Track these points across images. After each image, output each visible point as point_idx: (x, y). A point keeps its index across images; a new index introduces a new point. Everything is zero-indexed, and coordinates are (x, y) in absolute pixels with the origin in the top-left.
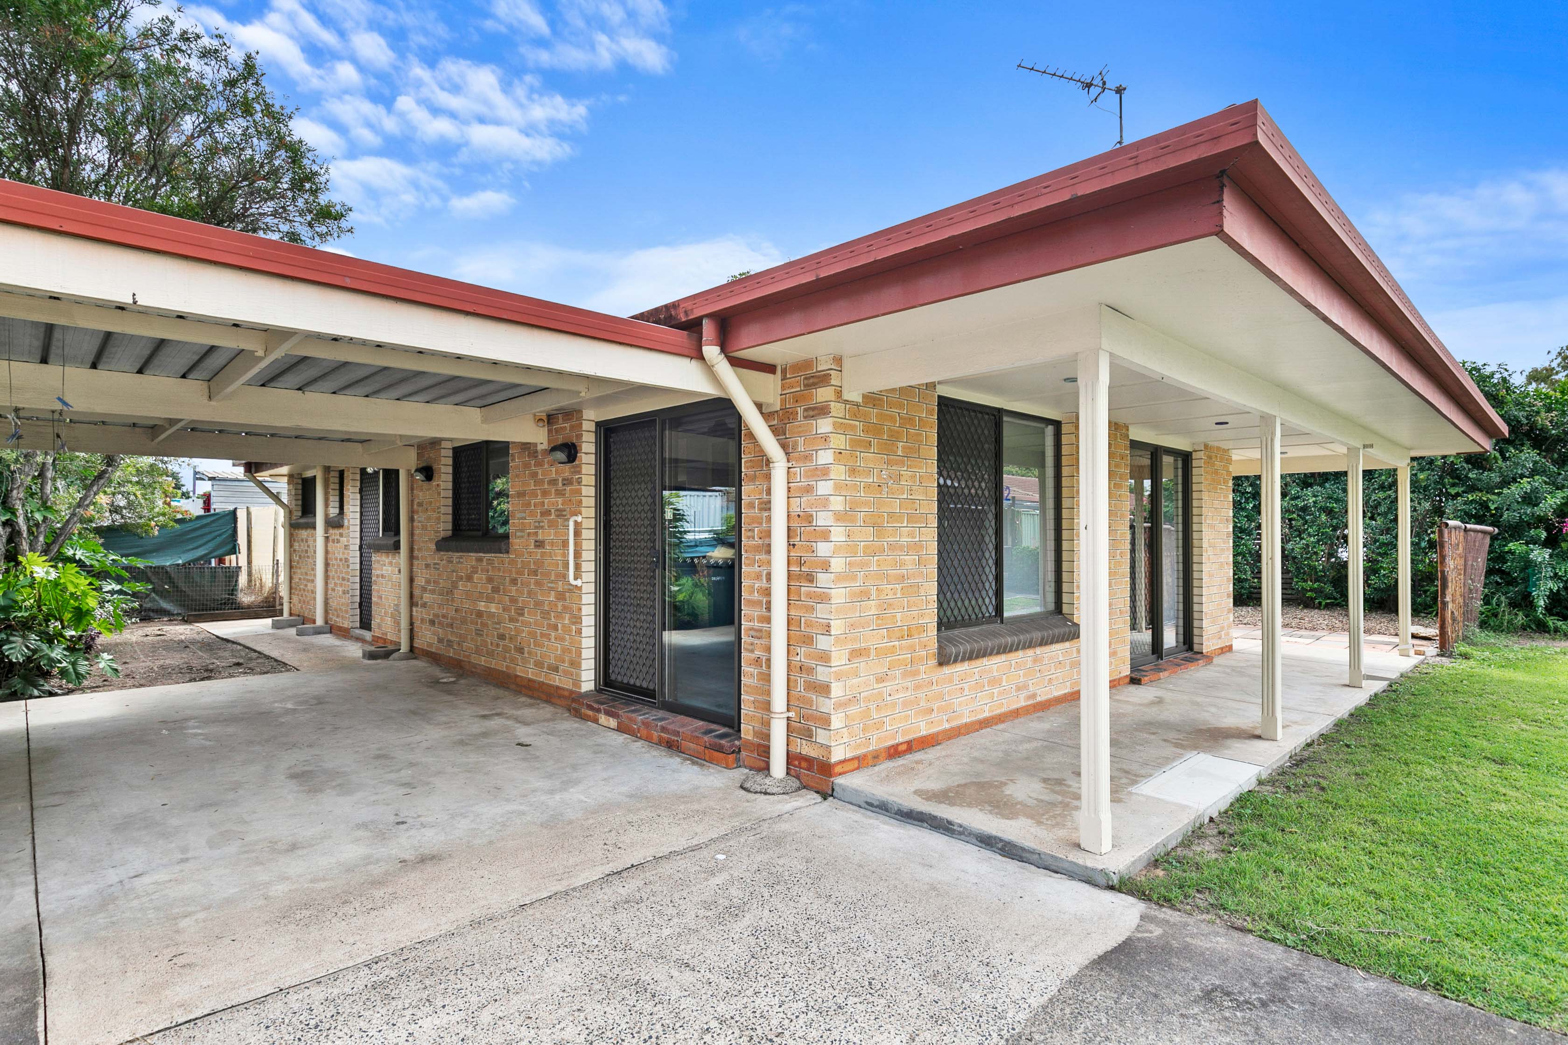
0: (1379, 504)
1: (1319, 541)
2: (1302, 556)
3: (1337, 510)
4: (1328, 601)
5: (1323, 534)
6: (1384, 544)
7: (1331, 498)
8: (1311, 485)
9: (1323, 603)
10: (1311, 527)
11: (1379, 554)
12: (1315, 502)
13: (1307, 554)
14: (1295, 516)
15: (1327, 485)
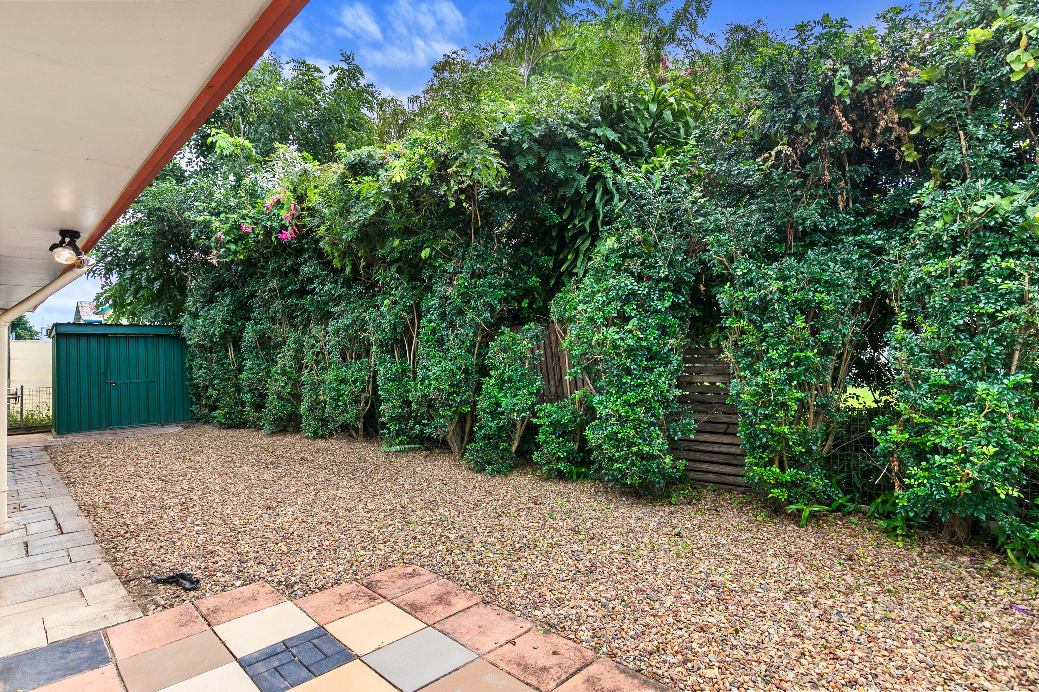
0: (928, 289)
1: (790, 378)
2: (755, 412)
3: (830, 307)
4: (816, 508)
5: (799, 362)
6: (939, 388)
7: (818, 281)
8: (777, 258)
9: (806, 514)
10: (774, 346)
11: (930, 412)
12: (783, 291)
13: (764, 405)
14: (743, 323)
15: (810, 254)
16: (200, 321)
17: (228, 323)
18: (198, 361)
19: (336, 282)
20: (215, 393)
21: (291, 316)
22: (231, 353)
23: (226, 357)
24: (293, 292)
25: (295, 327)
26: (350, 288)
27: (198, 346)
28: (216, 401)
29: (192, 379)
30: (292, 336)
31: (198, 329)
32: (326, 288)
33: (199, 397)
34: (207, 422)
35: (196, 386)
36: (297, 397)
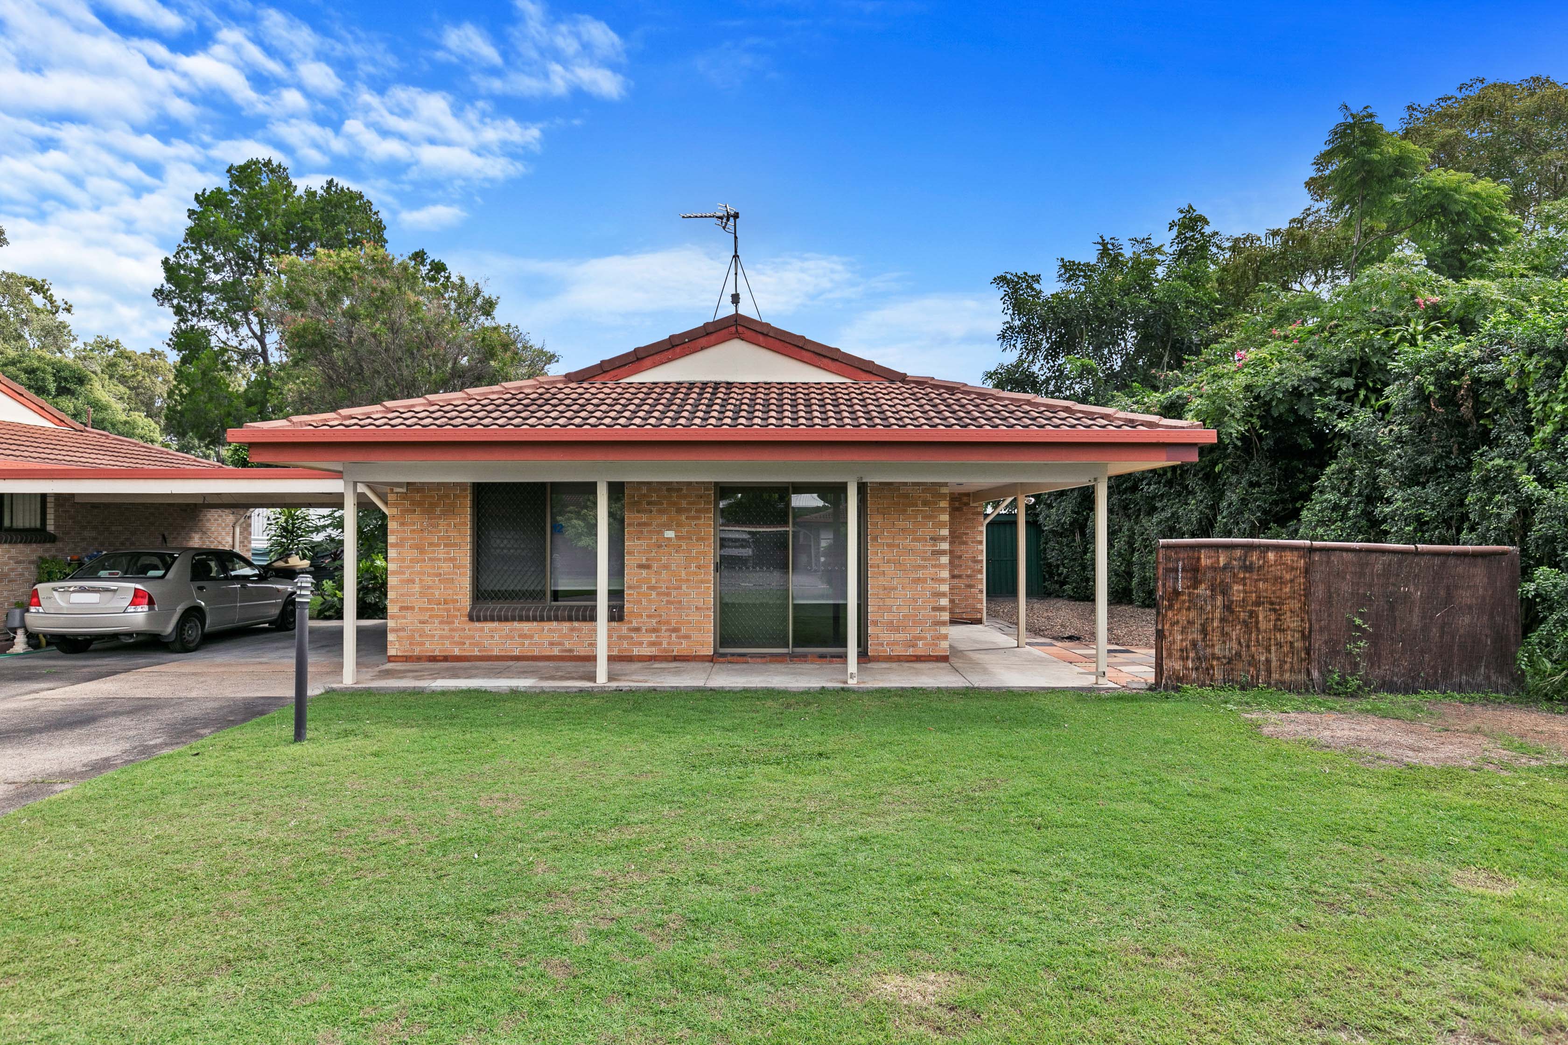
16: (1054, 510)
17: (1075, 513)
18: (1052, 543)
19: (1159, 483)
20: (1065, 571)
21: (1126, 508)
22: (1078, 538)
23: (1074, 541)
24: (1126, 489)
25: (1129, 517)
26: (1170, 488)
27: (1052, 531)
28: (1067, 577)
29: (1045, 559)
30: (1126, 525)
31: (1053, 517)
32: (1152, 488)
33: (1051, 575)
34: (1058, 596)
35: (1050, 565)
36: (1130, 575)
